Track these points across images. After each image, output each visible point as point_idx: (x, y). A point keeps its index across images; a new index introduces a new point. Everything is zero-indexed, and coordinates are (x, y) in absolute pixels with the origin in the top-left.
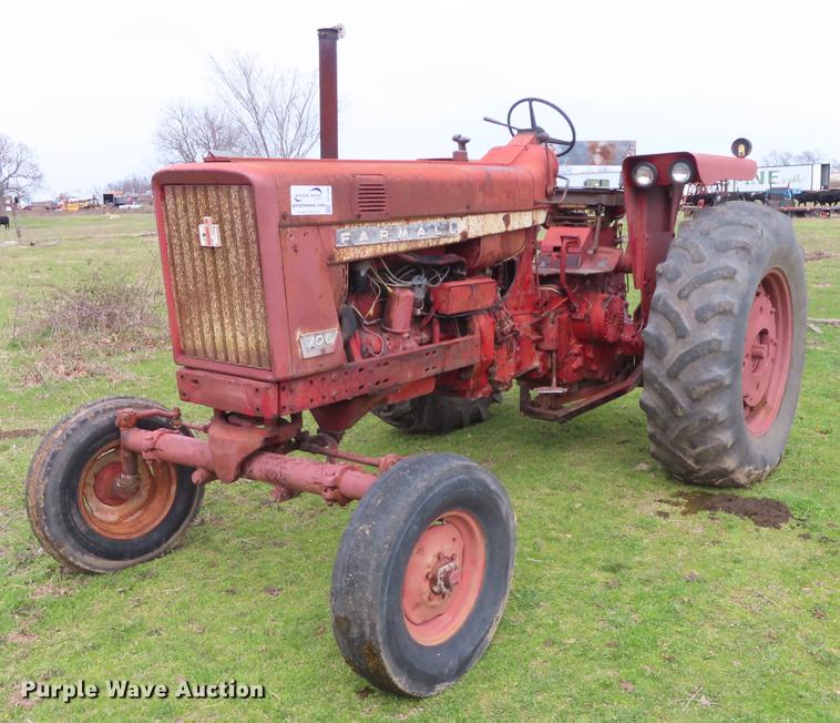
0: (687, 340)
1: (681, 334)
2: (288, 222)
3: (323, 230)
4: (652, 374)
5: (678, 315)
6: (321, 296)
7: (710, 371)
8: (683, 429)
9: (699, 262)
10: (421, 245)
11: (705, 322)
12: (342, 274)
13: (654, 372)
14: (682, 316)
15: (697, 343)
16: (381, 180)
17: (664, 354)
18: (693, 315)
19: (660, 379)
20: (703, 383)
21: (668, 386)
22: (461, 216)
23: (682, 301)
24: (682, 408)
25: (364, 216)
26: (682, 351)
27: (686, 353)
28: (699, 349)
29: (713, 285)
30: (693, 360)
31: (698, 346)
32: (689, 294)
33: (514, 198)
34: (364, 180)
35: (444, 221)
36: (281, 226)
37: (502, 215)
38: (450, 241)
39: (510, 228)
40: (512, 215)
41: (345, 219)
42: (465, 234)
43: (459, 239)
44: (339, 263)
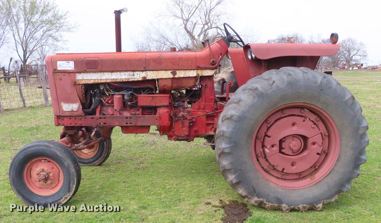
2: (56, 71)
3: (71, 74)
6: (71, 94)
10: (118, 81)
11: (222, 122)
12: (81, 90)
16: (97, 59)
22: (143, 71)
25: (87, 70)
33: (179, 65)
34: (88, 59)
35: (132, 73)
36: (54, 73)
37: (170, 71)
38: (136, 80)
39: (176, 76)
40: (177, 71)
41: (78, 71)
42: (144, 78)
43: (140, 79)
44: (79, 84)
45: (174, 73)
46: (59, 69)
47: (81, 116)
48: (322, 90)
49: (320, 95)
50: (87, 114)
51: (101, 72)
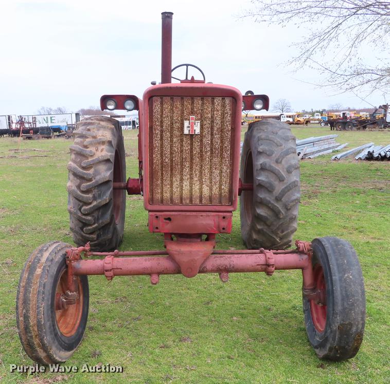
0: (285, 181)
1: (281, 179)
4: (267, 200)
5: (278, 170)
7: (294, 195)
8: (282, 224)
9: (281, 146)
11: (291, 173)
13: (268, 199)
14: (281, 171)
15: (289, 183)
17: (273, 190)
18: (285, 170)
19: (272, 202)
20: (293, 201)
21: (276, 204)
23: (279, 164)
24: (282, 214)
26: (283, 187)
27: (285, 188)
28: (291, 186)
29: (289, 156)
30: (288, 191)
31: (290, 184)
32: (281, 161)
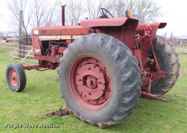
3: (38, 36)
10: (52, 40)
12: (41, 42)
16: (45, 29)
22: (60, 35)
33: (73, 32)
34: (42, 29)
35: (56, 36)
36: (33, 35)
37: (70, 36)
38: (58, 40)
39: (73, 39)
40: (73, 36)
41: (40, 35)
42: (61, 39)
43: (59, 39)
44: (40, 41)
45: (72, 37)
46: (34, 33)
47: (41, 55)
48: (98, 48)
49: (97, 52)
50: (43, 54)
51: (46, 35)
